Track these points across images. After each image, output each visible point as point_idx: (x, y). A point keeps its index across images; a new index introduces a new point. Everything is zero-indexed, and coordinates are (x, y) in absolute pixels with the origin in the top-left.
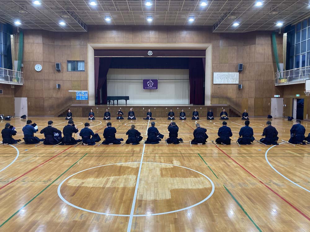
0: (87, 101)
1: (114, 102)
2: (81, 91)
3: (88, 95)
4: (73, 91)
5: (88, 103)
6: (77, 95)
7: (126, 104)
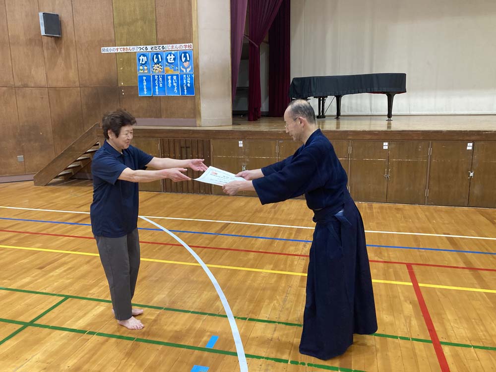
0: (189, 105)
1: (321, 108)
2: (159, 48)
3: (196, 68)
4: (119, 49)
5: (195, 113)
6: (142, 71)
7: (387, 119)
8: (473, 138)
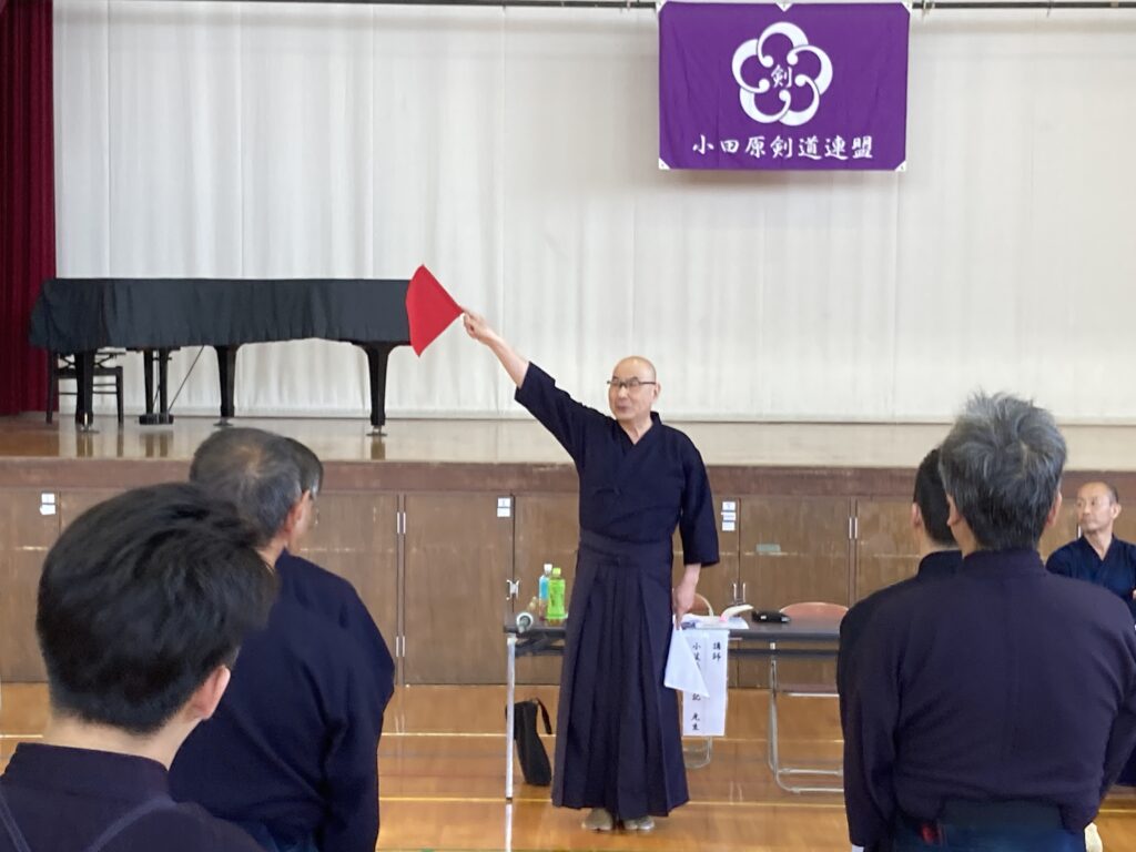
1: (156, 386)
7: (370, 428)
8: (512, 483)
